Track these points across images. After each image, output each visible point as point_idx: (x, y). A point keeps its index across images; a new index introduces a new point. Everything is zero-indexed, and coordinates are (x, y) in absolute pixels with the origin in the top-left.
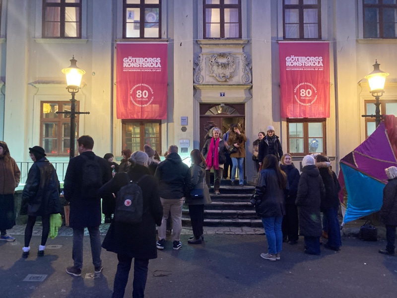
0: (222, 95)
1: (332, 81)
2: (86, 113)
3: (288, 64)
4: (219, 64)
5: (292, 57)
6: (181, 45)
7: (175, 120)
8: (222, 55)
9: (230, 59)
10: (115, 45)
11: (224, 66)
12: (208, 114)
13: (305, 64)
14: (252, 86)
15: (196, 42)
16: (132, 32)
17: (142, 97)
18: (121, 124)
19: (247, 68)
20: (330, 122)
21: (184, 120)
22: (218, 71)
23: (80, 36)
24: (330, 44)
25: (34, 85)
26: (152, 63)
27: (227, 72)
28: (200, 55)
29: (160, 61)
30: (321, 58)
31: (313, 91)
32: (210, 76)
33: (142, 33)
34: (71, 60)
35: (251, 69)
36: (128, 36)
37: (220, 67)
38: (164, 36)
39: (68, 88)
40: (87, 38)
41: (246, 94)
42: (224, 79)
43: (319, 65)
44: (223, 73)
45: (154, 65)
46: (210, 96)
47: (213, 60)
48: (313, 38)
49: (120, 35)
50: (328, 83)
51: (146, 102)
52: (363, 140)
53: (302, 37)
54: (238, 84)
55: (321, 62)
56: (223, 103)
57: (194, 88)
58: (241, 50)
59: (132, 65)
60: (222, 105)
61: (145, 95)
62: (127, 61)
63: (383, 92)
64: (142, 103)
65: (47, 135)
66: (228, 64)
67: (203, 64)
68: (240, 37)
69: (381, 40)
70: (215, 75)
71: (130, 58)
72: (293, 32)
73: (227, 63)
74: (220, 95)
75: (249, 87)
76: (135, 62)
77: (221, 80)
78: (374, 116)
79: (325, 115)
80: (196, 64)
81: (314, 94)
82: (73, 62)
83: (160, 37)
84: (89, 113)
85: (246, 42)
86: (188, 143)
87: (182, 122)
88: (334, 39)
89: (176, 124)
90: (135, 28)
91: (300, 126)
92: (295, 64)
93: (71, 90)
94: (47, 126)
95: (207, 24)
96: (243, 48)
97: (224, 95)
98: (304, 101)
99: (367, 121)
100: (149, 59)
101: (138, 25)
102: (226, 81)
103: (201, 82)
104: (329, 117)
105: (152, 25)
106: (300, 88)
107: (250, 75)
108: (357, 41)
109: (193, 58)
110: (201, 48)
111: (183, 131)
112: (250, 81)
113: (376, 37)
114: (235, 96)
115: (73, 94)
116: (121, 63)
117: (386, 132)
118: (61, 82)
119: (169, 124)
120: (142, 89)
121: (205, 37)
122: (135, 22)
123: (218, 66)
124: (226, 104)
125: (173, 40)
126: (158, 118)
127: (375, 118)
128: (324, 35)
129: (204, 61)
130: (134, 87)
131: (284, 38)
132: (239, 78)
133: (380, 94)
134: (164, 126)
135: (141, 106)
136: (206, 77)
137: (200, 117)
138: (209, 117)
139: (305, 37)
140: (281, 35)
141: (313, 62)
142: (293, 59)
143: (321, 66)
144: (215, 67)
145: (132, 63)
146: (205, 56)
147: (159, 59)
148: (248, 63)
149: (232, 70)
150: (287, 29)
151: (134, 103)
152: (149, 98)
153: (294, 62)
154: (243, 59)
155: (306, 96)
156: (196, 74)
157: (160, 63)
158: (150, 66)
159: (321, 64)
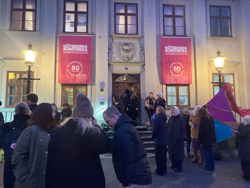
0: (126, 69)
1: (193, 61)
2: (38, 79)
3: (166, 51)
4: (124, 49)
5: (169, 46)
6: (100, 37)
7: (96, 84)
8: (126, 44)
9: (131, 47)
10: (58, 36)
11: (128, 51)
12: (117, 80)
13: (176, 51)
14: (145, 64)
15: (110, 36)
16: (69, 28)
17: (75, 70)
18: (61, 86)
19: (142, 53)
20: (192, 86)
21: (102, 84)
22: (124, 54)
23: (35, 30)
24: (191, 39)
25: (3, 61)
26: (82, 49)
27: (129, 55)
28: (113, 44)
29: (87, 47)
30: (186, 47)
31: (181, 67)
32: (119, 57)
33: (76, 29)
34: (28, 45)
35: (144, 53)
36: (66, 31)
37: (125, 51)
38: (90, 31)
39: (26, 63)
40: (40, 31)
41: (141, 68)
42: (127, 59)
43: (185, 52)
44: (127, 55)
45: (83, 50)
46: (119, 69)
47: (121, 47)
48: (181, 35)
49: (61, 30)
50: (190, 63)
51: (78, 73)
52: (212, 97)
53: (174, 35)
54: (136, 62)
55: (186, 50)
56: (127, 74)
57: (109, 64)
58: (138, 42)
59: (69, 49)
60: (126, 75)
61: (77, 69)
62: (66, 46)
63: (222, 68)
64: (75, 73)
65: (11, 93)
66: (130, 50)
67: (114, 50)
68: (137, 33)
69: (221, 38)
70: (122, 57)
71: (68, 45)
72: (170, 31)
73: (129, 49)
75: (143, 64)
76: (71, 47)
77: (125, 60)
78: (218, 83)
79: (189, 82)
80: (110, 50)
81: (182, 69)
82: (30, 47)
83: (87, 32)
84: (40, 79)
85: (141, 37)
86: (104, 99)
87: (101, 85)
88: (194, 36)
89: (97, 87)
90: (71, 26)
91: (174, 88)
92: (170, 51)
93: (28, 64)
94: (11, 88)
95: (117, 25)
96: (139, 40)
97: (127, 69)
98: (175, 73)
99: (214, 86)
100: (80, 46)
101: (73, 24)
102: (128, 60)
103: (113, 61)
104: (191, 83)
105: (82, 24)
106: (174, 65)
107: (143, 57)
108: (207, 38)
109: (108, 45)
110: (113, 39)
111: (101, 91)
112: (143, 60)
113: (218, 36)
114: (134, 69)
115: (30, 67)
116: (61, 48)
117: (225, 93)
118: (22, 59)
119: (92, 86)
120: (76, 65)
121: (115, 33)
122: (71, 22)
123: (124, 51)
124: (129, 75)
125: (95, 34)
126: (85, 83)
127: (218, 84)
128: (188, 34)
129: (115, 48)
130: (70, 64)
131: (164, 35)
132: (137, 58)
133: (221, 70)
134: (89, 87)
135: (74, 75)
136: (116, 57)
137: (113, 82)
138: (118, 83)
139: (177, 34)
140: (162, 33)
141: (181, 50)
142: (169, 48)
143: (186, 52)
144: (122, 52)
145: (69, 48)
146: (115, 45)
147: (86, 46)
148: (142, 50)
149: (132, 54)
150: (165, 29)
151: (70, 73)
152: (80, 70)
153: (170, 50)
154: (139, 47)
155: (177, 71)
156: (110, 56)
157: (87, 48)
158: (81, 50)
159: (186, 51)
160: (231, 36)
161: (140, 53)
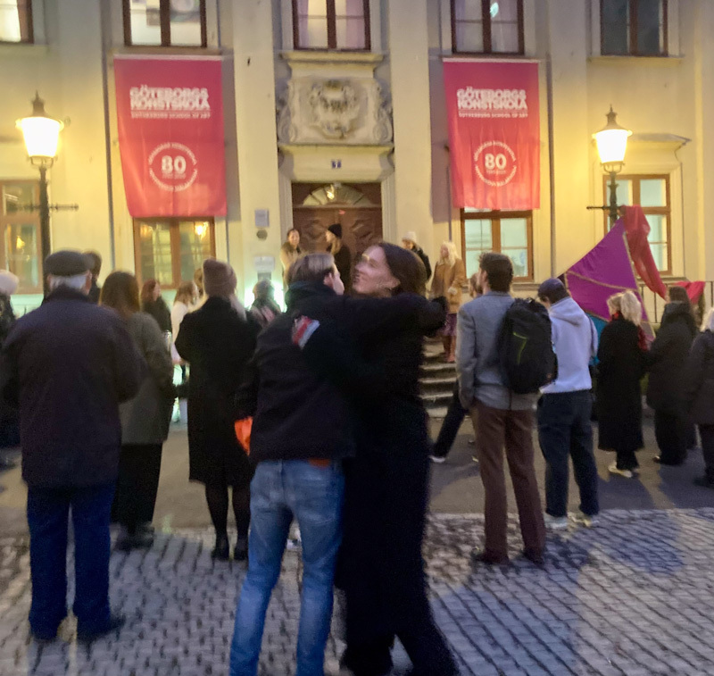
0: (336, 165)
1: (544, 138)
2: (72, 207)
3: (460, 104)
4: (329, 102)
5: (469, 90)
6: (249, 63)
7: (243, 217)
8: (333, 84)
9: (350, 93)
10: (110, 60)
11: (338, 106)
12: (309, 202)
13: (492, 104)
14: (393, 149)
15: (280, 58)
16: (144, 31)
17: (174, 172)
19: (384, 113)
20: (541, 216)
21: (262, 217)
22: (326, 116)
23: (29, 38)
24: (540, 65)
26: (190, 101)
27: (345, 118)
28: (289, 83)
29: (207, 95)
30: (522, 93)
31: (509, 158)
32: (310, 127)
33: (166, 34)
34: (32, 102)
35: (391, 115)
37: (330, 108)
38: (213, 42)
39: (32, 159)
40: (46, 43)
41: (382, 165)
42: (338, 134)
43: (521, 107)
44: (336, 121)
45: (196, 104)
46: (310, 167)
47: (315, 95)
51: (183, 181)
53: (488, 50)
54: (367, 143)
55: (523, 102)
56: (338, 181)
57: (280, 151)
58: (371, 75)
59: (149, 104)
60: (336, 185)
61: (180, 167)
62: (137, 96)
66: (346, 103)
68: (368, 48)
69: (633, 60)
71: (144, 88)
73: (342, 100)
75: (388, 149)
77: (331, 135)
78: (609, 208)
79: (531, 204)
80: (281, 102)
81: (510, 164)
83: (204, 44)
84: (76, 207)
85: (381, 59)
86: (270, 264)
87: (257, 220)
88: (548, 56)
91: (487, 224)
92: (474, 104)
93: (37, 163)
95: (300, 20)
96: (374, 70)
97: (339, 165)
98: (492, 178)
100: (184, 92)
101: (157, 17)
102: (341, 137)
103: (292, 140)
104: (538, 206)
105: (188, 17)
106: (485, 152)
107: (389, 125)
108: (589, 60)
109: (276, 91)
110: (290, 70)
111: (260, 238)
112: (390, 137)
113: (624, 53)
114: (363, 167)
115: (43, 171)
116: (125, 101)
117: (624, 238)
119: (230, 225)
120: (173, 154)
121: (296, 47)
122: (150, 11)
123: (326, 106)
124: (345, 184)
126: (207, 212)
127: (610, 211)
128: (530, 46)
129: (297, 96)
130: (157, 150)
131: (455, 51)
132: (369, 130)
133: (616, 168)
134: (220, 227)
135: (172, 189)
137: (295, 211)
138: (310, 211)
139: (494, 49)
140: (447, 44)
141: (505, 101)
142: (470, 94)
143: (523, 109)
144: (320, 109)
146: (298, 87)
147: (204, 91)
148: (386, 101)
149: (354, 116)
150: (459, 31)
151: (159, 183)
152: (189, 172)
153: (475, 101)
154: (374, 90)
155: (495, 168)
156: (281, 124)
158: (187, 106)
159: (524, 105)
160: (665, 54)
161: (380, 114)
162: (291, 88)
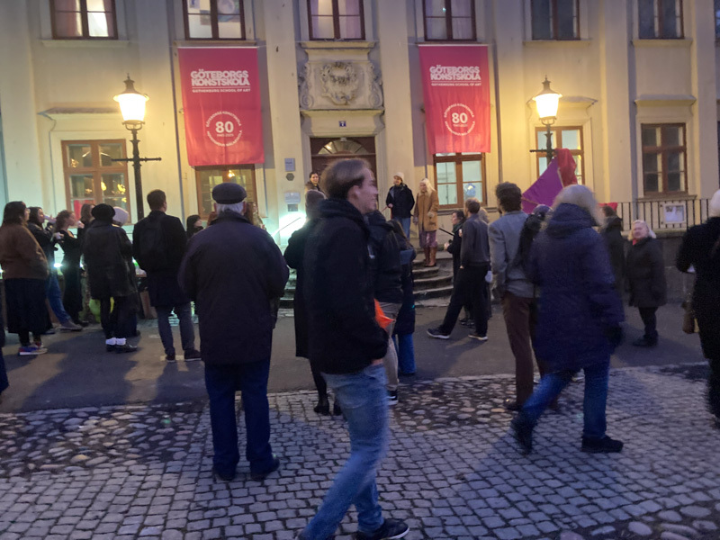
0: (343, 124)
1: (493, 102)
2: (156, 159)
3: (433, 77)
4: (336, 78)
5: (439, 66)
6: (277, 50)
7: (276, 164)
8: (339, 65)
9: (351, 71)
10: (175, 51)
11: (343, 81)
12: (322, 152)
13: (456, 77)
14: (384, 112)
15: (300, 46)
16: (198, 28)
17: (225, 132)
18: (193, 170)
19: (376, 85)
20: (491, 158)
21: (290, 163)
22: (335, 89)
23: (114, 34)
24: (489, 48)
26: (235, 80)
27: (348, 90)
28: (307, 65)
29: (247, 76)
30: (477, 68)
31: (469, 115)
32: (323, 97)
33: (215, 29)
34: (125, 82)
35: (381, 86)
36: (193, 34)
37: (337, 83)
38: (250, 36)
39: (126, 123)
40: (128, 39)
42: (343, 101)
43: (476, 79)
44: (341, 92)
45: (239, 82)
46: (325, 126)
47: (326, 73)
48: (466, 38)
49: (181, 33)
50: (486, 104)
53: (450, 38)
54: (365, 107)
55: (477, 75)
56: (344, 137)
57: (302, 115)
58: (366, 57)
59: (205, 82)
60: (342, 140)
61: (229, 129)
62: (197, 76)
63: (554, 118)
65: (76, 194)
66: (348, 79)
67: (311, 79)
68: (363, 38)
69: (556, 43)
70: (329, 95)
71: (201, 71)
72: (438, 29)
73: (346, 76)
74: (338, 125)
75: (380, 112)
76: (210, 77)
77: (339, 102)
78: (545, 151)
79: (484, 150)
80: (301, 79)
83: (244, 38)
84: (160, 159)
85: (373, 45)
86: (296, 198)
87: (286, 167)
88: (494, 41)
89: (279, 171)
90: (203, 22)
91: (451, 166)
92: (442, 77)
93: (131, 127)
94: (75, 180)
95: (313, 18)
96: (369, 54)
97: (345, 125)
99: (538, 157)
100: (231, 73)
101: (208, 17)
102: (345, 104)
103: (310, 106)
104: (489, 151)
105: (230, 17)
106: (452, 111)
107: (380, 95)
108: (524, 44)
109: (297, 70)
110: (307, 54)
111: (292, 180)
112: (381, 104)
113: (548, 38)
114: (361, 125)
115: (134, 132)
116: (187, 80)
119: (266, 170)
120: (225, 118)
122: (203, 13)
123: (335, 81)
124: (349, 138)
125: (264, 43)
126: (250, 162)
127: (546, 153)
128: (481, 34)
129: (313, 74)
130: (212, 117)
131: (426, 39)
132: (365, 98)
133: (551, 121)
134: (259, 172)
135: (223, 145)
136: (317, 98)
137: (313, 158)
138: (324, 158)
139: (455, 37)
140: (421, 34)
141: (466, 75)
142: (439, 70)
143: (478, 80)
144: (329, 84)
145: (204, 80)
146: (313, 67)
147: (245, 72)
148: (377, 77)
149: (355, 88)
150: (429, 23)
151: (214, 141)
152: (235, 132)
153: (441, 75)
154: (370, 70)
155: (460, 123)
156: (302, 94)
157: (248, 79)
158: (233, 84)
159: (478, 77)
160: (578, 39)
161: (373, 87)
162: (309, 68)
